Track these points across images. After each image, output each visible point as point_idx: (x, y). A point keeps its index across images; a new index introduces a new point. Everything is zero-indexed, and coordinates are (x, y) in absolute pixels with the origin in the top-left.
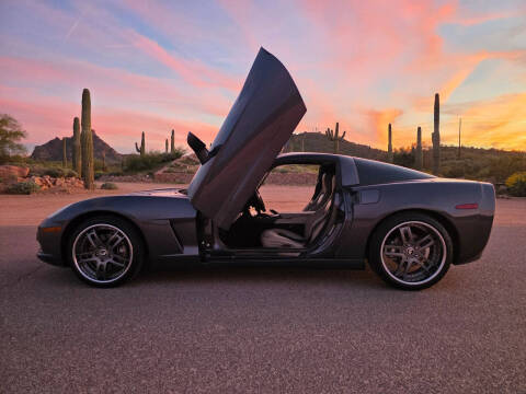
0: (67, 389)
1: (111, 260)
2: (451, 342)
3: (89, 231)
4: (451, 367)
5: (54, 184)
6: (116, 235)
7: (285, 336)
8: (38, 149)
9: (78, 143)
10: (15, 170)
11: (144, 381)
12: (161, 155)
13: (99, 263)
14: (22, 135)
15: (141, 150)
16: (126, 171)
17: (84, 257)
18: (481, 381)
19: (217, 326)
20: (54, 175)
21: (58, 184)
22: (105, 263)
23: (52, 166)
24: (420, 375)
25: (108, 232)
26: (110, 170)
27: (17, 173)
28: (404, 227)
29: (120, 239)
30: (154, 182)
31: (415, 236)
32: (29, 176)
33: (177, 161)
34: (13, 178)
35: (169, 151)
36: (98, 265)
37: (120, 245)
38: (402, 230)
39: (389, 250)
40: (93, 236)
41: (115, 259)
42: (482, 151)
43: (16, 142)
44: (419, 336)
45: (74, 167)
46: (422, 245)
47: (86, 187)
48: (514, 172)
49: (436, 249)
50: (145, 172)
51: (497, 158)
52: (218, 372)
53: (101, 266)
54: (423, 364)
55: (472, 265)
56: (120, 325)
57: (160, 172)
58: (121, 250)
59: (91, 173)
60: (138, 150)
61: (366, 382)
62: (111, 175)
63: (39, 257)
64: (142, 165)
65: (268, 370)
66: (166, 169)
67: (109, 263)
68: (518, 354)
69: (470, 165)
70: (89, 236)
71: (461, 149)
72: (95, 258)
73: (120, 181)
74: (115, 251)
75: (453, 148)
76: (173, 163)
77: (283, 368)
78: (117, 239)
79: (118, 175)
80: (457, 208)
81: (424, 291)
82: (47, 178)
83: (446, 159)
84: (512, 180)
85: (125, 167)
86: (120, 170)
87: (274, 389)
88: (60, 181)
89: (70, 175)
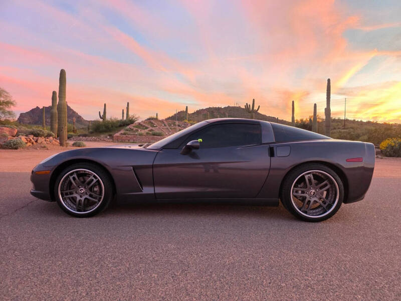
0: (61, 287)
1: (87, 196)
2: (344, 258)
3: (71, 174)
4: (345, 275)
5: (36, 142)
6: (92, 177)
7: (222, 253)
8: (22, 115)
9: (55, 110)
10: (6, 131)
11: (118, 283)
12: (118, 121)
13: (79, 198)
14: (12, 103)
15: (103, 117)
16: (92, 133)
17: (67, 194)
18: (368, 285)
19: (169, 245)
20: (37, 135)
21: (39, 141)
22: (83, 199)
23: (35, 128)
24: (323, 281)
25: (85, 175)
26: (79, 132)
27: (7, 133)
28: (308, 175)
29: (95, 180)
30: (113, 141)
31: (316, 182)
32: (17, 135)
33: (131, 126)
34: (5, 136)
35: (125, 118)
36: (78, 200)
37: (94, 186)
38: (306, 177)
39: (297, 192)
40: (74, 178)
41: (91, 196)
42: (361, 123)
43: (7, 109)
44: (320, 253)
45: (52, 129)
46: (321, 188)
47: (61, 144)
48: (386, 139)
49: (331, 192)
50: (107, 134)
51: (373, 128)
52: (172, 277)
53: (80, 200)
54: (325, 273)
55: (357, 204)
56: (97, 244)
57: (118, 134)
58: (95, 189)
59: (65, 134)
60: (101, 118)
61: (283, 285)
62: (79, 136)
63: (32, 193)
64: (104, 128)
65: (211, 275)
66: (122, 132)
67: (86, 199)
68: (393, 267)
69: (352, 133)
70: (71, 178)
71: (346, 121)
72: (75, 195)
73: (87, 140)
74: (91, 189)
75: (339, 121)
76: (128, 127)
77: (221, 274)
78: (93, 180)
79: (85, 136)
80: (347, 161)
81: (322, 223)
82: (31, 137)
83: (335, 129)
84: (384, 144)
85: (91, 130)
86: (87, 133)
87: (216, 289)
88: (41, 140)
89: (49, 135)
